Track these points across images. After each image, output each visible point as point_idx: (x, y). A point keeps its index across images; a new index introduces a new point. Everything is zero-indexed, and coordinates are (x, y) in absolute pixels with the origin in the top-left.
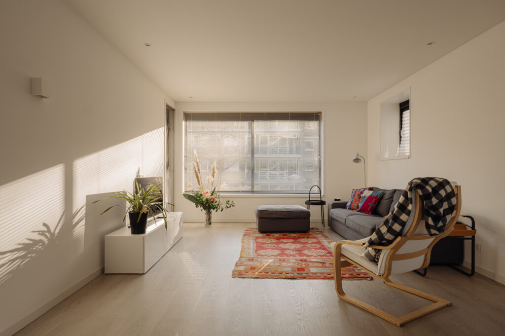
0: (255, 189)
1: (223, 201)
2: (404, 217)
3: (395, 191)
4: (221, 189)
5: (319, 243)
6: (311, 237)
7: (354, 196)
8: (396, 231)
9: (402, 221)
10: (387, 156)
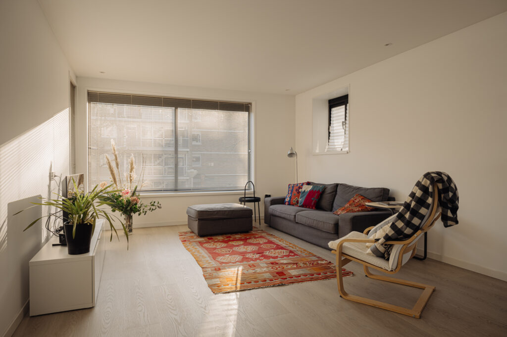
0: (179, 187)
1: (146, 202)
2: (423, 211)
3: (337, 185)
4: (143, 189)
5: (270, 242)
6: (257, 236)
7: (292, 191)
8: (415, 225)
9: (422, 214)
10: (317, 151)
